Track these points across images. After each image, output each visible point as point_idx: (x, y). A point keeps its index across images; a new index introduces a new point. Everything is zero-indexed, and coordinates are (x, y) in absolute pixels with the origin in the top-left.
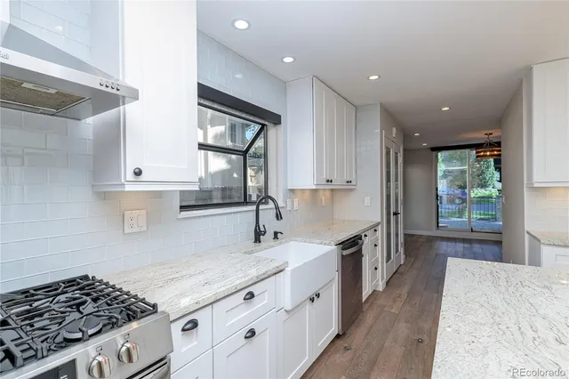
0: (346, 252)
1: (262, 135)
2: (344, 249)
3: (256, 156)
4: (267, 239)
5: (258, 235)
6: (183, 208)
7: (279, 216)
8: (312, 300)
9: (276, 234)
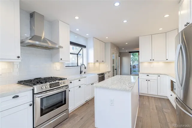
0: (100, 76)
1: (82, 50)
2: (99, 75)
3: (80, 55)
4: (83, 73)
5: (81, 72)
6: (66, 67)
7: (85, 68)
8: (92, 84)
9: (85, 72)
